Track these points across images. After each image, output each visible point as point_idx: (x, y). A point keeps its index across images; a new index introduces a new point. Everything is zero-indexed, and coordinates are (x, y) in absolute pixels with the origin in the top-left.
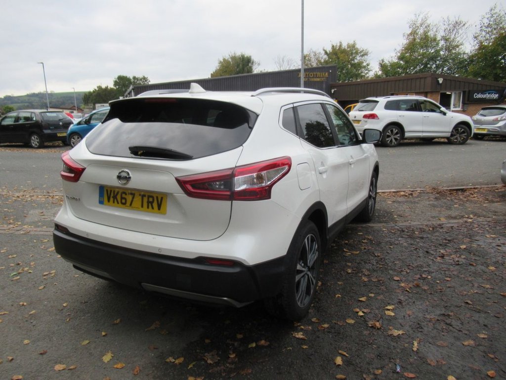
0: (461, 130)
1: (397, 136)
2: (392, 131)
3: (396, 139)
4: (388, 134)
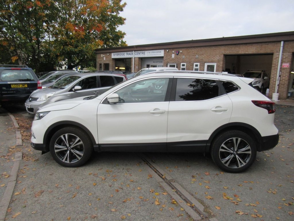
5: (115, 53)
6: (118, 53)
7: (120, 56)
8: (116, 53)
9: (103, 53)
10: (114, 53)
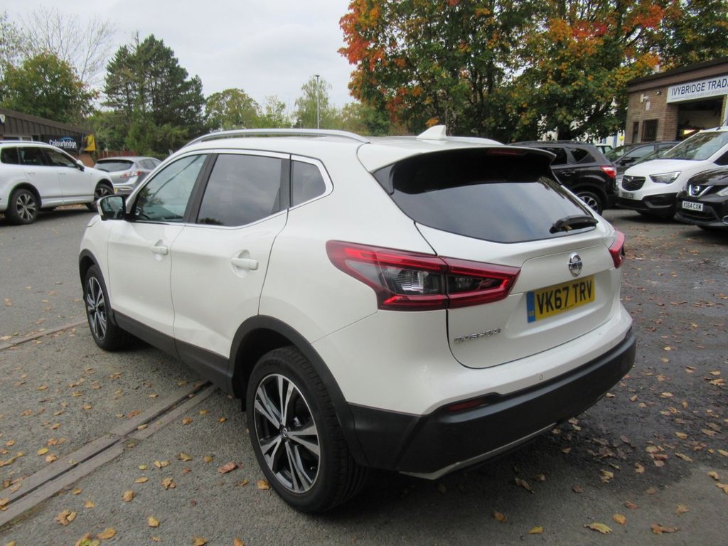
0: (104, 191)
1: (32, 206)
2: (23, 198)
3: (31, 211)
4: (18, 203)
5: (676, 87)
6: (685, 85)
7: (691, 94)
8: (680, 86)
9: (644, 91)
10: (673, 87)
